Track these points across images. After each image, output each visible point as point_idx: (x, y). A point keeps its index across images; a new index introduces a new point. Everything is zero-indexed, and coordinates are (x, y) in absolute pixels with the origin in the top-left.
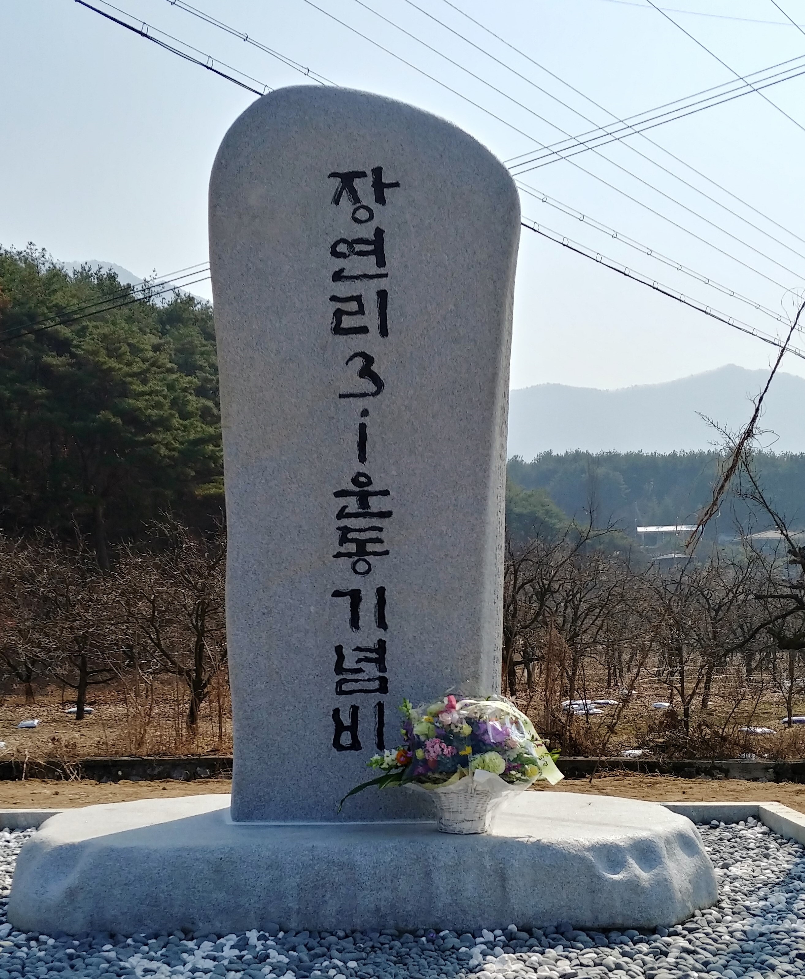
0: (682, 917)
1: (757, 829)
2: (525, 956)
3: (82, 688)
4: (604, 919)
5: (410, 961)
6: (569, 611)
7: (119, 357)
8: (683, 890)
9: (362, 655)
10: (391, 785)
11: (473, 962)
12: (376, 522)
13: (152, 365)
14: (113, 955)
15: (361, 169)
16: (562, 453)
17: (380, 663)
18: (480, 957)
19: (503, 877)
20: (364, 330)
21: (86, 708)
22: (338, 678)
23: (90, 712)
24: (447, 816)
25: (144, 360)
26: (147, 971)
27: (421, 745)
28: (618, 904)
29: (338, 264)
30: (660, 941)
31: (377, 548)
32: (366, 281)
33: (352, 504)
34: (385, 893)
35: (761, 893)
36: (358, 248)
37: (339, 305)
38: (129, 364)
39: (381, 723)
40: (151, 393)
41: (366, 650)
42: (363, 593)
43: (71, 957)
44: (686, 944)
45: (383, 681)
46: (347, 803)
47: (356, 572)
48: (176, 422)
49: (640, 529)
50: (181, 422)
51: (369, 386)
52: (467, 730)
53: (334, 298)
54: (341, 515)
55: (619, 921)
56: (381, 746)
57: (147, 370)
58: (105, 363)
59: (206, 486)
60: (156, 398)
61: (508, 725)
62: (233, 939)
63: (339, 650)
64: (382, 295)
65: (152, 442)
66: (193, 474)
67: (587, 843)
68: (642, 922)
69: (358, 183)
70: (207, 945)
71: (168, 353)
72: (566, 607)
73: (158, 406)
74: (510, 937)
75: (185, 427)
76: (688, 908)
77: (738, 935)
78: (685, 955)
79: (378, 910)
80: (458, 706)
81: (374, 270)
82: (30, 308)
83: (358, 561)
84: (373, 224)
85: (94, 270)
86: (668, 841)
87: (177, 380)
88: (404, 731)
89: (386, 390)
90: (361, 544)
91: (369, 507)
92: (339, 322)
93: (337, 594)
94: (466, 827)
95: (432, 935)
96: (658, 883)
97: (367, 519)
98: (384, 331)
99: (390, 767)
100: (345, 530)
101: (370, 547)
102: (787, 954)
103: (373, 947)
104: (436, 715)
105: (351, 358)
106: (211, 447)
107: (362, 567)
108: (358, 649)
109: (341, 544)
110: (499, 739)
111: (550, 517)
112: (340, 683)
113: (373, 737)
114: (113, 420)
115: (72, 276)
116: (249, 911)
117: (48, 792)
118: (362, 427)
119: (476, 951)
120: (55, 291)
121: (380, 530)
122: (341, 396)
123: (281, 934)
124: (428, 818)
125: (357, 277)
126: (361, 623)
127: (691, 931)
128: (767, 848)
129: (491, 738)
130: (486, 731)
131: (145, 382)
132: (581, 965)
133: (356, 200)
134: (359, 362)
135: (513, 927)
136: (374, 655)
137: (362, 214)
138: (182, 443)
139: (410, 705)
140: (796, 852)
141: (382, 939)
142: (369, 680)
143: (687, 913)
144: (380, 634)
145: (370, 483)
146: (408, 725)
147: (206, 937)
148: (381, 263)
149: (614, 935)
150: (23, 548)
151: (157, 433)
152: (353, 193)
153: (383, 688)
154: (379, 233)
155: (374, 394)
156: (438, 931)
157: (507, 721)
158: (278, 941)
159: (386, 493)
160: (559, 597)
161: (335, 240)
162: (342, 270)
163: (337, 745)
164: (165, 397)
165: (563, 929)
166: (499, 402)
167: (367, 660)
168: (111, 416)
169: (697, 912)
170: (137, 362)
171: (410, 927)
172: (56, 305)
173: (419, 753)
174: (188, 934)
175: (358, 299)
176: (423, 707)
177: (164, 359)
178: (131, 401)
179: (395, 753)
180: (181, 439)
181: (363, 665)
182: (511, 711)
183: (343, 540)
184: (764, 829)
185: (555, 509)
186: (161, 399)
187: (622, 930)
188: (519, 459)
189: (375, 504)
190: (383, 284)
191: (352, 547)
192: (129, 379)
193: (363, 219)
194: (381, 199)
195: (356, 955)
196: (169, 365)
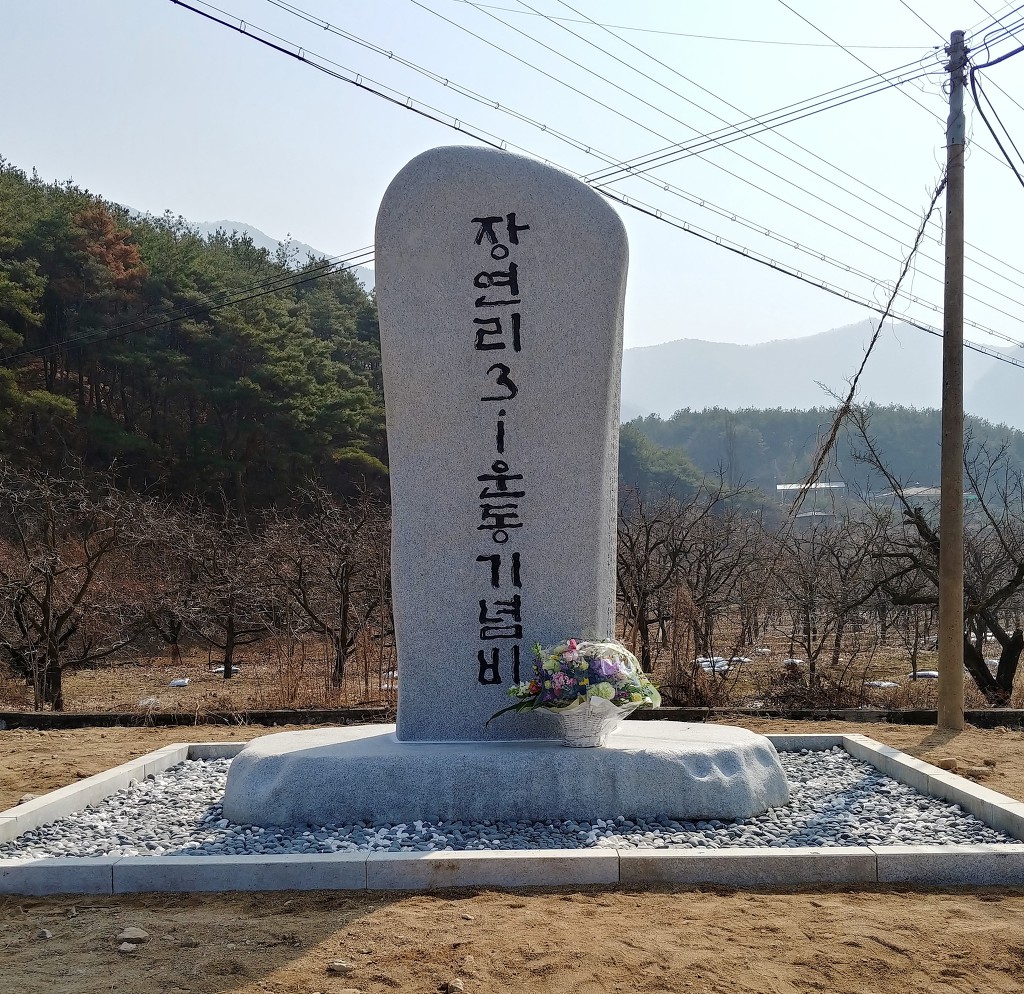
0: (756, 811)
1: (840, 755)
2: (629, 837)
3: (229, 648)
4: (693, 812)
5: (540, 840)
6: (704, 571)
7: (257, 323)
8: (758, 791)
9: (502, 607)
10: (525, 710)
11: (589, 841)
12: (511, 500)
13: (290, 331)
14: (312, 837)
15: (498, 215)
16: (700, 411)
17: (516, 614)
18: (595, 838)
19: (614, 779)
20: (501, 346)
21: (234, 668)
22: (482, 626)
23: (236, 672)
24: (570, 734)
25: (282, 326)
26: (339, 847)
27: (549, 678)
28: (704, 800)
29: (480, 292)
30: (736, 828)
31: (513, 521)
32: (502, 306)
33: (493, 487)
34: (522, 792)
35: (827, 798)
36: (495, 279)
37: (481, 326)
38: (267, 330)
39: (517, 663)
40: (288, 358)
41: (505, 603)
42: (502, 558)
43: (279, 839)
44: (758, 830)
45: (519, 628)
46: (490, 726)
47: (496, 541)
48: (313, 387)
49: (779, 487)
50: (318, 386)
51: (505, 391)
52: (585, 665)
53: (477, 321)
54: (484, 495)
55: (705, 813)
56: (517, 681)
57: (285, 336)
58: (243, 329)
59: (343, 450)
60: (294, 364)
61: (618, 662)
62: (404, 826)
63: (483, 603)
64: (516, 318)
65: (290, 407)
66: (330, 438)
67: (680, 754)
68: (724, 814)
69: (495, 226)
70: (384, 831)
71: (304, 318)
72: (700, 567)
73: (296, 371)
74: (619, 824)
75: (322, 391)
76: (762, 805)
77: (799, 824)
78: (755, 837)
79: (516, 805)
80: (578, 647)
81: (510, 297)
82: (169, 276)
83: (497, 532)
84: (509, 260)
85: (229, 234)
86: (747, 754)
87: (314, 345)
88: (535, 668)
89: (519, 394)
90: (500, 519)
91: (506, 489)
92: (481, 339)
93: (481, 559)
94: (585, 742)
95: (559, 823)
96: (736, 784)
97: (505, 498)
98: (517, 347)
99: (524, 696)
100: (487, 507)
101: (507, 521)
102: (834, 835)
103: (512, 832)
104: (561, 654)
105: (491, 369)
106: (348, 412)
107: (500, 537)
108: (498, 603)
109: (484, 519)
110: (610, 672)
111: (688, 476)
112: (483, 630)
113: (511, 672)
114: (252, 386)
115: (207, 241)
116: (415, 806)
117: (224, 734)
118: (501, 425)
119: (592, 834)
120: (193, 258)
121: (516, 506)
122: (483, 399)
123: (440, 824)
124: (555, 738)
125: (496, 303)
126: (500, 582)
127: (762, 821)
128: (844, 769)
129: (604, 671)
130: (600, 666)
131: (282, 347)
132: (673, 842)
133: (494, 240)
134: (497, 372)
135: (621, 818)
136: (511, 608)
137: (499, 252)
138: (319, 408)
139: (540, 647)
140: (866, 771)
141: (519, 826)
142: (507, 628)
143: (762, 809)
144: (516, 591)
145: (506, 469)
146: (538, 662)
147: (382, 825)
148: (515, 291)
149: (700, 824)
150: (170, 514)
151: (295, 398)
152: (492, 234)
153: (519, 633)
154: (513, 267)
155: (509, 398)
156: (563, 821)
157: (617, 659)
158: (438, 828)
159: (519, 477)
160: (692, 557)
161: (478, 273)
162: (483, 298)
163: (482, 680)
164: (302, 362)
165: (660, 819)
166: (612, 401)
167: (505, 611)
168: (250, 382)
169: (770, 809)
170: (275, 328)
171: (541, 818)
172: (194, 273)
173: (548, 684)
174: (368, 823)
175: (496, 321)
176: (550, 648)
177: (300, 324)
178: (270, 367)
179: (528, 684)
180: (318, 404)
181: (502, 616)
182: (621, 651)
183: (485, 515)
184: (846, 755)
185: (691, 466)
186: (299, 365)
187: (708, 820)
188: (656, 417)
189: (511, 486)
190: (516, 308)
191: (492, 521)
192: (266, 345)
193: (500, 256)
194: (514, 240)
195: (498, 836)
196: (306, 330)
